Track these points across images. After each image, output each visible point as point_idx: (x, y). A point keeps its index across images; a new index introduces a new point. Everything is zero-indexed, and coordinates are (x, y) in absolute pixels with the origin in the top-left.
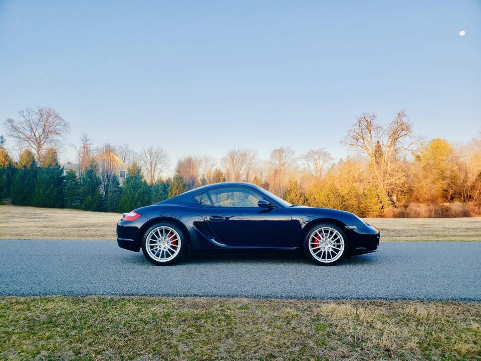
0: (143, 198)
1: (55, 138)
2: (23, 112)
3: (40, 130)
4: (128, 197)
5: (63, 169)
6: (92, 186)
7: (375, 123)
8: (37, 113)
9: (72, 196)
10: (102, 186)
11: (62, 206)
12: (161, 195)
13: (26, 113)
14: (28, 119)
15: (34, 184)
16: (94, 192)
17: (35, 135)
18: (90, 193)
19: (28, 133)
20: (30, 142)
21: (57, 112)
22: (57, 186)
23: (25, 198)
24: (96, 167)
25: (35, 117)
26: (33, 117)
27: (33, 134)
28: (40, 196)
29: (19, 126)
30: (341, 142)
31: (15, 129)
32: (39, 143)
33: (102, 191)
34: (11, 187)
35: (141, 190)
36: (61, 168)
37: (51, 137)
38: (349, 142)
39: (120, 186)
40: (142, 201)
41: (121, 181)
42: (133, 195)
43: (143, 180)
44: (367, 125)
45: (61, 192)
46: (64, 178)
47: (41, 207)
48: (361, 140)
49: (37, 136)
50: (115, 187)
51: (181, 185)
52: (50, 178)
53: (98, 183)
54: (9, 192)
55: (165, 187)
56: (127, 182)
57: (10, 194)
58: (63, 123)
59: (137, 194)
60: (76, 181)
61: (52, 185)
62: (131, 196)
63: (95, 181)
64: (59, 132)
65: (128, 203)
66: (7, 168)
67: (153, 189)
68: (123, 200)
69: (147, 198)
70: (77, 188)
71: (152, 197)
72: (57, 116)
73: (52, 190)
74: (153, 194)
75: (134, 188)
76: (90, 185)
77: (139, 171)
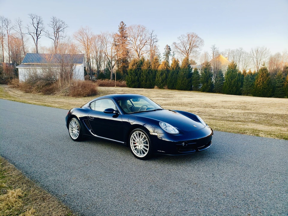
0: (237, 84)
1: (196, 50)
2: (180, 37)
3: (188, 47)
4: (228, 84)
5: (192, 68)
8: (186, 37)
9: (196, 84)
10: (213, 77)
11: (191, 89)
12: (250, 82)
13: (181, 38)
14: (182, 41)
15: (177, 78)
16: (208, 81)
17: (186, 50)
18: (205, 82)
19: (182, 49)
20: (183, 53)
21: (197, 35)
22: (188, 79)
23: (173, 85)
24: (209, 65)
25: (186, 39)
26: (185, 40)
27: (185, 49)
28: (179, 84)
29: (178, 45)
31: (176, 47)
32: (188, 54)
33: (213, 80)
34: (167, 80)
35: (236, 79)
37: (194, 49)
39: (224, 77)
40: (237, 86)
41: (224, 73)
42: (231, 82)
43: (238, 72)
45: (191, 81)
46: (192, 74)
47: (180, 90)
49: (187, 50)
50: (220, 77)
51: (265, 75)
52: (185, 74)
53: (210, 75)
54: (166, 82)
55: (253, 76)
56: (228, 74)
57: (167, 84)
58: (200, 41)
59: (233, 82)
60: (198, 75)
61: (185, 78)
62: (229, 83)
63: (208, 75)
64: (197, 46)
65: (227, 87)
66: (166, 70)
67: (245, 78)
68: (225, 86)
69: (240, 84)
70: (199, 79)
71: (244, 83)
72: (197, 37)
73: (185, 81)
74: (244, 82)
75: (232, 78)
76: (205, 77)
77: (235, 67)
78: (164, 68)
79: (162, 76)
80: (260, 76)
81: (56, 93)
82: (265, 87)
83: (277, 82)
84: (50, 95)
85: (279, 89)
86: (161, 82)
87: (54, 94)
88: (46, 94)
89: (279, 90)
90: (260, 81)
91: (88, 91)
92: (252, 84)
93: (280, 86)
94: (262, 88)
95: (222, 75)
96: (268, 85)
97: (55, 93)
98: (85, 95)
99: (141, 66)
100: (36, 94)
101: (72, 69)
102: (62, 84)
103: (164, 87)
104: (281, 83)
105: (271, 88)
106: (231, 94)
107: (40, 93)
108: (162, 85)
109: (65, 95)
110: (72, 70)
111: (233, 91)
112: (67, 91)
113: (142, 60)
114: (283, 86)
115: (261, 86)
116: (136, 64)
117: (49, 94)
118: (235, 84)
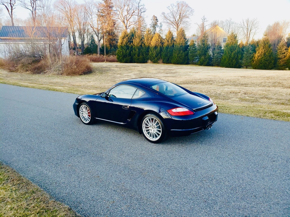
0: (237, 57)
1: (186, 20)
2: (169, 7)
3: (178, 17)
4: (227, 57)
5: (188, 40)
8: (176, 6)
9: (193, 57)
10: (211, 50)
11: (187, 63)
12: (251, 53)
13: (171, 7)
14: (172, 11)
15: (173, 51)
16: (206, 54)
17: (175, 20)
18: (203, 55)
19: (172, 19)
20: (173, 24)
22: (184, 51)
23: (169, 59)
24: (207, 37)
25: (175, 9)
27: (174, 20)
28: (175, 57)
29: (168, 16)
31: (166, 18)
32: (178, 25)
33: (210, 52)
34: (162, 53)
35: (236, 51)
37: (184, 20)
39: (222, 49)
40: (236, 59)
41: (223, 45)
42: (231, 55)
43: (238, 44)
45: (187, 55)
46: (188, 46)
47: (176, 64)
49: (177, 20)
50: (218, 49)
51: (267, 45)
52: (181, 47)
53: (208, 48)
54: (161, 56)
56: (227, 46)
57: (161, 58)
58: (190, 10)
59: (233, 54)
60: (195, 47)
61: (182, 51)
62: (229, 56)
63: (206, 47)
64: (188, 16)
65: (227, 60)
66: (160, 43)
67: (245, 50)
68: (224, 58)
69: (240, 56)
70: (195, 52)
71: (244, 55)
72: (187, 6)
73: (182, 54)
74: (244, 53)
75: (231, 50)
76: (203, 49)
77: (235, 38)
78: (159, 41)
79: (156, 49)
80: (262, 47)
81: (47, 72)
82: (267, 59)
83: (279, 53)
84: (40, 74)
85: (281, 60)
86: (156, 55)
87: (45, 73)
88: (36, 73)
89: (281, 62)
90: (262, 52)
91: (84, 68)
92: (253, 56)
93: (282, 57)
94: (264, 60)
95: (221, 47)
96: (270, 56)
97: (45, 71)
98: (80, 73)
99: (132, 38)
100: (23, 74)
101: (61, 43)
102: (52, 61)
103: (158, 62)
104: (283, 54)
105: (273, 60)
106: (231, 67)
107: (27, 72)
108: (156, 59)
109: (58, 74)
110: (62, 45)
111: (233, 64)
112: (60, 69)
113: (134, 32)
114: (285, 57)
115: (263, 58)
116: (127, 37)
117: (38, 73)
118: (234, 57)
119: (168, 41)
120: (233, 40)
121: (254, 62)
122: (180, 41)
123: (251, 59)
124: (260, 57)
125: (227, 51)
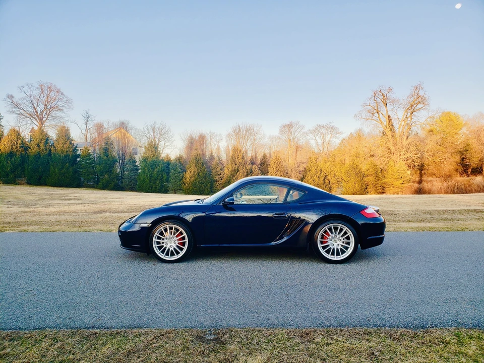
0: (161, 177)
1: (58, 115)
2: (23, 87)
3: (42, 107)
4: (147, 176)
5: (76, 147)
6: (108, 165)
7: (392, 96)
8: (37, 88)
9: (89, 175)
10: (118, 164)
12: (179, 173)
13: (26, 88)
14: (28, 95)
15: (49, 163)
16: (111, 170)
17: (36, 112)
18: (106, 172)
19: (30, 110)
20: (32, 118)
21: (58, 88)
22: (72, 165)
23: (41, 177)
24: (111, 144)
25: (36, 93)
26: (34, 93)
27: (35, 111)
28: (56, 175)
29: (20, 102)
30: (356, 116)
31: (16, 105)
32: (41, 120)
33: (118, 169)
34: (26, 166)
35: (160, 168)
36: (74, 147)
37: (54, 113)
38: (364, 116)
39: (137, 164)
40: (161, 180)
41: (138, 158)
42: (152, 173)
43: (161, 158)
44: (383, 98)
45: (77, 171)
46: (78, 156)
48: (376, 114)
49: (39, 112)
50: (131, 165)
51: (199, 163)
52: (66, 156)
54: (23, 171)
56: (145, 160)
58: (65, 99)
59: (155, 172)
60: (91, 159)
61: (67, 164)
62: (150, 175)
63: (111, 159)
64: (61, 108)
65: (147, 181)
66: (21, 147)
67: (171, 167)
69: (165, 177)
71: (171, 174)
72: (58, 92)
73: (68, 169)
74: (171, 172)
75: (152, 166)
76: (106, 163)
77: (156, 148)
78: (17, 143)
79: (11, 159)
80: (194, 165)
82: (202, 181)
83: (215, 174)
85: (218, 183)
86: (11, 169)
90: (194, 171)
92: (183, 176)
93: (219, 179)
94: (198, 182)
95: (135, 162)
96: (205, 177)
103: (17, 182)
104: (219, 175)
108: (11, 176)
111: (156, 188)
114: (222, 179)
115: (197, 179)
118: (158, 176)
119: (38, 145)
120: (153, 152)
121: (185, 184)
122: (63, 147)
123: (180, 180)
124: (193, 178)
125: (146, 168)
